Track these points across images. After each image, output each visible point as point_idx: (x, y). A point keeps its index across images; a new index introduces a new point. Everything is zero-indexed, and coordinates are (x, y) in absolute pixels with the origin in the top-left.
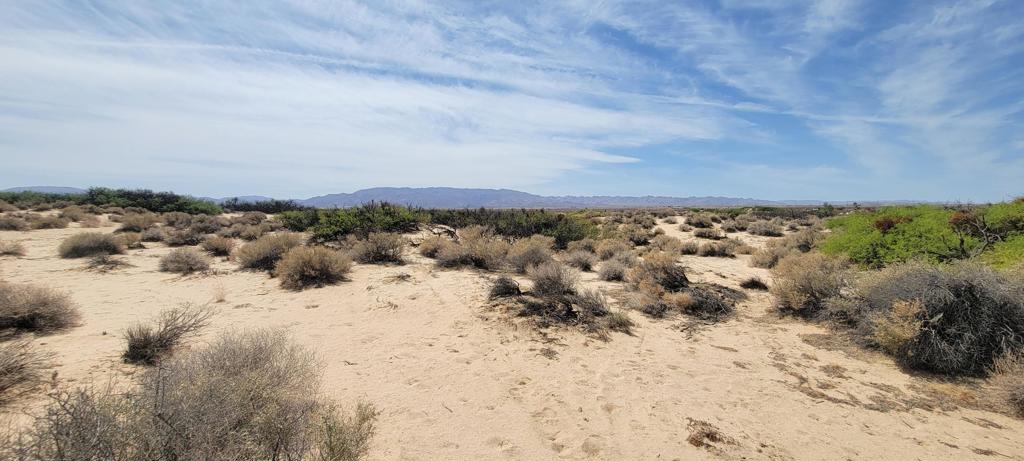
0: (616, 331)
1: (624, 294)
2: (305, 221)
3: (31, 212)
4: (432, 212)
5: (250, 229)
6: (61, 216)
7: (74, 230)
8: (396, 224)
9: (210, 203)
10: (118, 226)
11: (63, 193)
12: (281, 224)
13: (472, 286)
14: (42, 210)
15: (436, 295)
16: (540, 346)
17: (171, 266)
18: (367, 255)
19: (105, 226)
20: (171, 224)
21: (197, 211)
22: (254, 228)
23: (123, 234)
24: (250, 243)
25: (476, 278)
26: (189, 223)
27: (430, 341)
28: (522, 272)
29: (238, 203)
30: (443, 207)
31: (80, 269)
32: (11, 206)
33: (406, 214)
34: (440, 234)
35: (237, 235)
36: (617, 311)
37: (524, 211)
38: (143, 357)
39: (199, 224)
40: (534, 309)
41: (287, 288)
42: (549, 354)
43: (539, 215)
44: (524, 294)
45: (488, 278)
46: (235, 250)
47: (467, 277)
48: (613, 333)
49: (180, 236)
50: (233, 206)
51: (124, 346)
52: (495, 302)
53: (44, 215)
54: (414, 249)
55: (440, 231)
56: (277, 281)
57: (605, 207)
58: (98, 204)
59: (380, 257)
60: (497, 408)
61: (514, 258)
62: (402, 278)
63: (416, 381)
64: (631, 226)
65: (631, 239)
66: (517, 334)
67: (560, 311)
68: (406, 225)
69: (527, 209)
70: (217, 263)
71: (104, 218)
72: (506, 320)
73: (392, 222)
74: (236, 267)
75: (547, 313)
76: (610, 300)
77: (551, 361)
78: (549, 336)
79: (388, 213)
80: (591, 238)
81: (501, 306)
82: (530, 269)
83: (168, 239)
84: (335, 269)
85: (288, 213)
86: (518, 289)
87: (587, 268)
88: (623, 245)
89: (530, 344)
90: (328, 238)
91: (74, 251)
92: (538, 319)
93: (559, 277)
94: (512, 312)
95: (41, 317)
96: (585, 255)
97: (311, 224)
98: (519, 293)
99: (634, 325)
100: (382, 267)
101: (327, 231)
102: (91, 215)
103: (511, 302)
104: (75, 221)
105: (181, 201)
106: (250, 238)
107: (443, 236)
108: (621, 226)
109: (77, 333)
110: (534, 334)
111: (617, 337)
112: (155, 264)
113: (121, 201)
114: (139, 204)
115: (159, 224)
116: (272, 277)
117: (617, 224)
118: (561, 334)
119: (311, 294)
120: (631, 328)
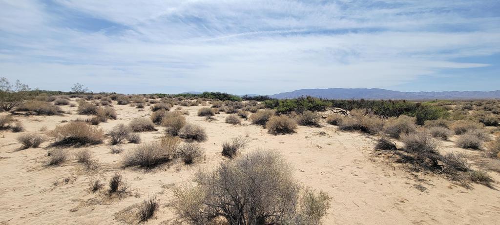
0: (477, 183)
1: (481, 158)
2: (273, 105)
3: (189, 100)
4: (333, 101)
5: (253, 108)
6: (197, 102)
7: (200, 107)
8: (314, 107)
9: (238, 97)
10: (212, 105)
11: (197, 94)
12: (263, 106)
13: (363, 142)
14: (191, 100)
15: (341, 144)
16: (413, 182)
17: (229, 121)
18: (302, 121)
19: (208, 106)
20: (227, 105)
21: (235, 100)
22: (254, 107)
23: (213, 108)
24: (254, 114)
25: (364, 137)
26: (232, 104)
27: (341, 168)
28: (397, 137)
29: (247, 97)
30: (339, 98)
31: (204, 120)
32: (184, 98)
33: (320, 102)
34: (337, 113)
35: (248, 110)
36: (478, 170)
37: (390, 101)
38: (228, 154)
39: (236, 105)
40: (407, 160)
41: (271, 133)
42: (421, 188)
43: (402, 103)
44: (399, 149)
45: (372, 138)
46: (249, 116)
47: (357, 137)
48: (474, 184)
49: (230, 110)
50: (246, 98)
51: (221, 149)
52: (379, 152)
53: (193, 101)
54: (324, 120)
55: (338, 111)
56: (266, 130)
57: (453, 99)
58: (206, 97)
59: (308, 123)
60: (387, 212)
61: (388, 128)
62: (322, 134)
63: (336, 186)
64: (482, 112)
65: (480, 121)
66: (395, 172)
67: (427, 163)
68: (320, 108)
69: (393, 99)
70: (243, 121)
71: (207, 102)
72: (387, 163)
73: (312, 106)
74: (250, 123)
75: (417, 163)
76: (469, 162)
77: (422, 193)
78: (420, 178)
79: (310, 102)
80: (443, 118)
81: (383, 155)
82: (402, 136)
83: (226, 111)
84: (290, 127)
85: (266, 101)
86: (395, 146)
87: (445, 138)
88: (474, 124)
89: (405, 180)
90: (283, 113)
91: (201, 114)
92: (410, 166)
93: (425, 142)
94: (391, 159)
95: (199, 136)
96: (441, 129)
97: (276, 106)
98: (396, 149)
99: (494, 182)
100: (310, 128)
101: (283, 109)
102: (205, 101)
103: (391, 153)
104: (200, 103)
105: (229, 96)
106: (253, 112)
107: (339, 114)
108: (471, 112)
109: (207, 142)
110: (408, 174)
111: (479, 187)
112: (224, 120)
113: (212, 96)
114: (217, 98)
115: (223, 105)
116: (265, 128)
117: (466, 110)
118: (428, 178)
119: (280, 137)
120: (492, 183)
